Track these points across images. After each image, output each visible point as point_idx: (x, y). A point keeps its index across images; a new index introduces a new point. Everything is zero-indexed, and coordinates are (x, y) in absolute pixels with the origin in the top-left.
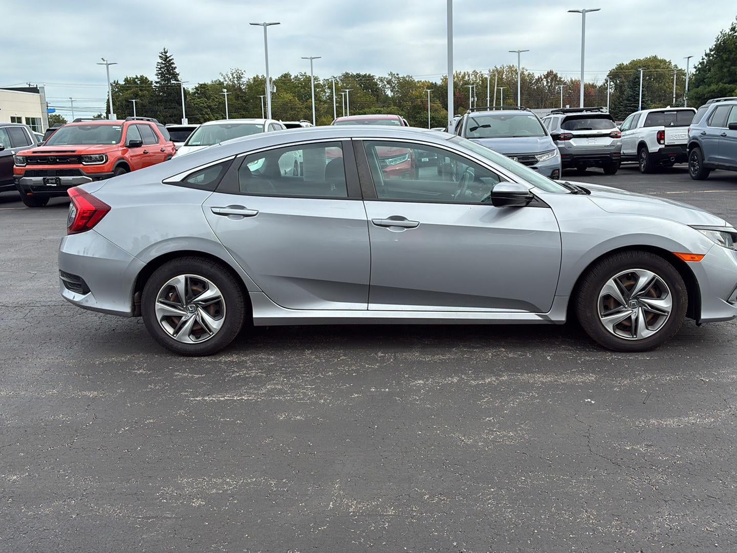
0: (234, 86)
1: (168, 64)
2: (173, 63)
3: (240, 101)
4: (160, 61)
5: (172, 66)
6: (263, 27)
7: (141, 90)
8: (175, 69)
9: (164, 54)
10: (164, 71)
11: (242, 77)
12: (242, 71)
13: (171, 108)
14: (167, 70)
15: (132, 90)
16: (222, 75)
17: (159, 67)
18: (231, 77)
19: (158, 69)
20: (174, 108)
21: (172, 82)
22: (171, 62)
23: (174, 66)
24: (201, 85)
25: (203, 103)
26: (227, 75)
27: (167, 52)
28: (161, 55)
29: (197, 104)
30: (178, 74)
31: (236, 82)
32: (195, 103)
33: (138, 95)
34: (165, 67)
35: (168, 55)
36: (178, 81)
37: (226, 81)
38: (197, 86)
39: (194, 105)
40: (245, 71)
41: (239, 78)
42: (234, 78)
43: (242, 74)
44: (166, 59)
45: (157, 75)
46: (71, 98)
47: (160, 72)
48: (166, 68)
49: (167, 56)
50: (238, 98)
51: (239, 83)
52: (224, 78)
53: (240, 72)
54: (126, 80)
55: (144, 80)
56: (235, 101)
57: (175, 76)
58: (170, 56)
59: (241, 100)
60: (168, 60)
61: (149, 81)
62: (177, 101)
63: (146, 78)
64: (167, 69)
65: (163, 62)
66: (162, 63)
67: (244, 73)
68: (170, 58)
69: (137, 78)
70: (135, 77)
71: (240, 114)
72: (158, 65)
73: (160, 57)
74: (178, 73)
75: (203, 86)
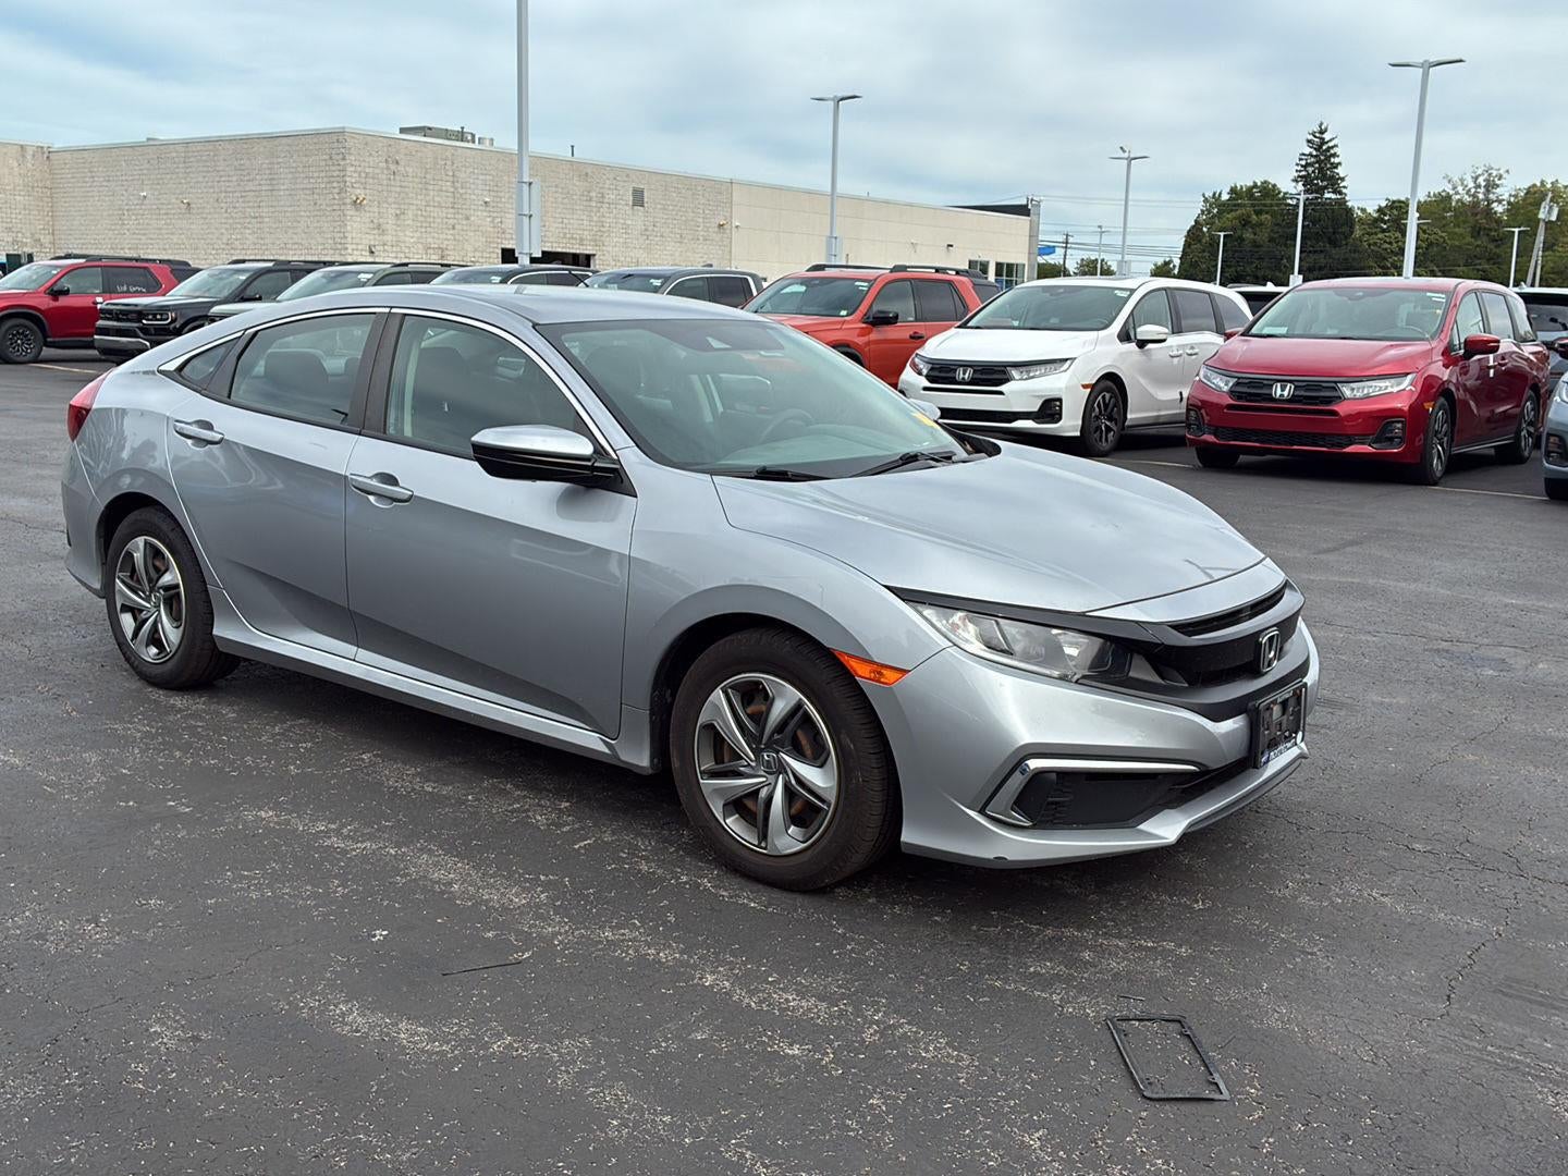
0: (1475, 204)
1: (1322, 158)
2: (1334, 155)
3: (1483, 241)
4: (1307, 150)
5: (1332, 160)
6: (1421, 70)
7: (1258, 213)
8: (1336, 167)
9: (1317, 135)
10: (1313, 172)
11: (1498, 186)
12: (1501, 172)
13: (1315, 252)
14: (1321, 169)
15: (1238, 212)
16: (1449, 181)
17: (1303, 163)
18: (1471, 185)
19: (1299, 168)
20: (1321, 251)
21: (1327, 195)
22: (1332, 152)
23: (1336, 160)
24: (1394, 202)
25: (1390, 243)
26: (1462, 180)
27: (1326, 131)
28: (1311, 137)
29: (1375, 244)
30: (1343, 179)
31: (1481, 196)
32: (1371, 241)
33: (1250, 222)
34: (1317, 162)
35: (1327, 136)
36: (1340, 193)
37: (1457, 193)
38: (1383, 204)
39: (1369, 245)
40: (1507, 171)
41: (1490, 186)
42: (1479, 186)
43: (1500, 177)
44: (1320, 147)
45: (1295, 181)
46: (1100, 227)
47: (1303, 173)
48: (1317, 165)
49: (1323, 139)
50: (1479, 233)
51: (1487, 199)
52: (1454, 188)
53: (1495, 173)
54: (1233, 191)
55: (1268, 191)
56: (1469, 239)
57: (1334, 183)
58: (1331, 140)
59: (1485, 239)
60: (1324, 148)
61: (1279, 193)
62: (1329, 238)
63: (1274, 186)
64: (1321, 167)
65: (1314, 153)
66: (1312, 156)
67: (1505, 175)
68: (1331, 144)
69: (1255, 186)
70: (1252, 184)
71: (1478, 270)
72: (1300, 159)
73: (1309, 141)
74: (1342, 175)
75: (1397, 204)
